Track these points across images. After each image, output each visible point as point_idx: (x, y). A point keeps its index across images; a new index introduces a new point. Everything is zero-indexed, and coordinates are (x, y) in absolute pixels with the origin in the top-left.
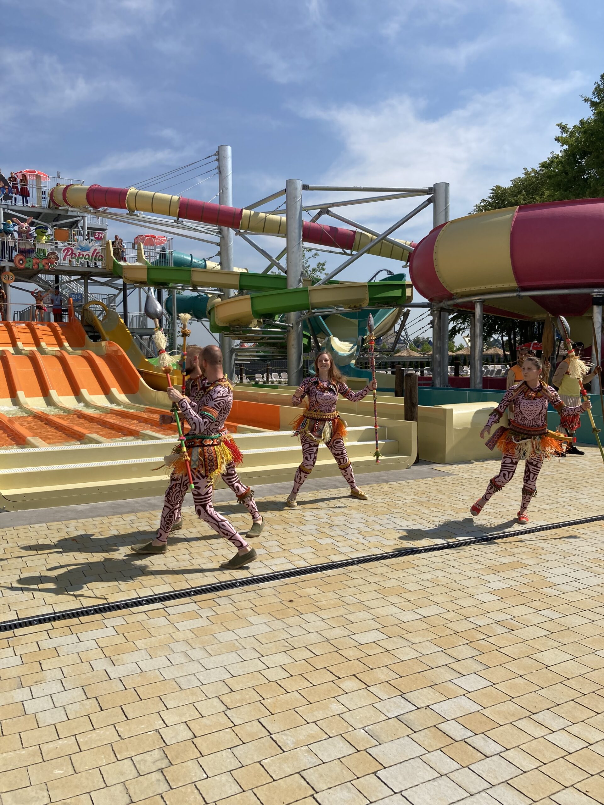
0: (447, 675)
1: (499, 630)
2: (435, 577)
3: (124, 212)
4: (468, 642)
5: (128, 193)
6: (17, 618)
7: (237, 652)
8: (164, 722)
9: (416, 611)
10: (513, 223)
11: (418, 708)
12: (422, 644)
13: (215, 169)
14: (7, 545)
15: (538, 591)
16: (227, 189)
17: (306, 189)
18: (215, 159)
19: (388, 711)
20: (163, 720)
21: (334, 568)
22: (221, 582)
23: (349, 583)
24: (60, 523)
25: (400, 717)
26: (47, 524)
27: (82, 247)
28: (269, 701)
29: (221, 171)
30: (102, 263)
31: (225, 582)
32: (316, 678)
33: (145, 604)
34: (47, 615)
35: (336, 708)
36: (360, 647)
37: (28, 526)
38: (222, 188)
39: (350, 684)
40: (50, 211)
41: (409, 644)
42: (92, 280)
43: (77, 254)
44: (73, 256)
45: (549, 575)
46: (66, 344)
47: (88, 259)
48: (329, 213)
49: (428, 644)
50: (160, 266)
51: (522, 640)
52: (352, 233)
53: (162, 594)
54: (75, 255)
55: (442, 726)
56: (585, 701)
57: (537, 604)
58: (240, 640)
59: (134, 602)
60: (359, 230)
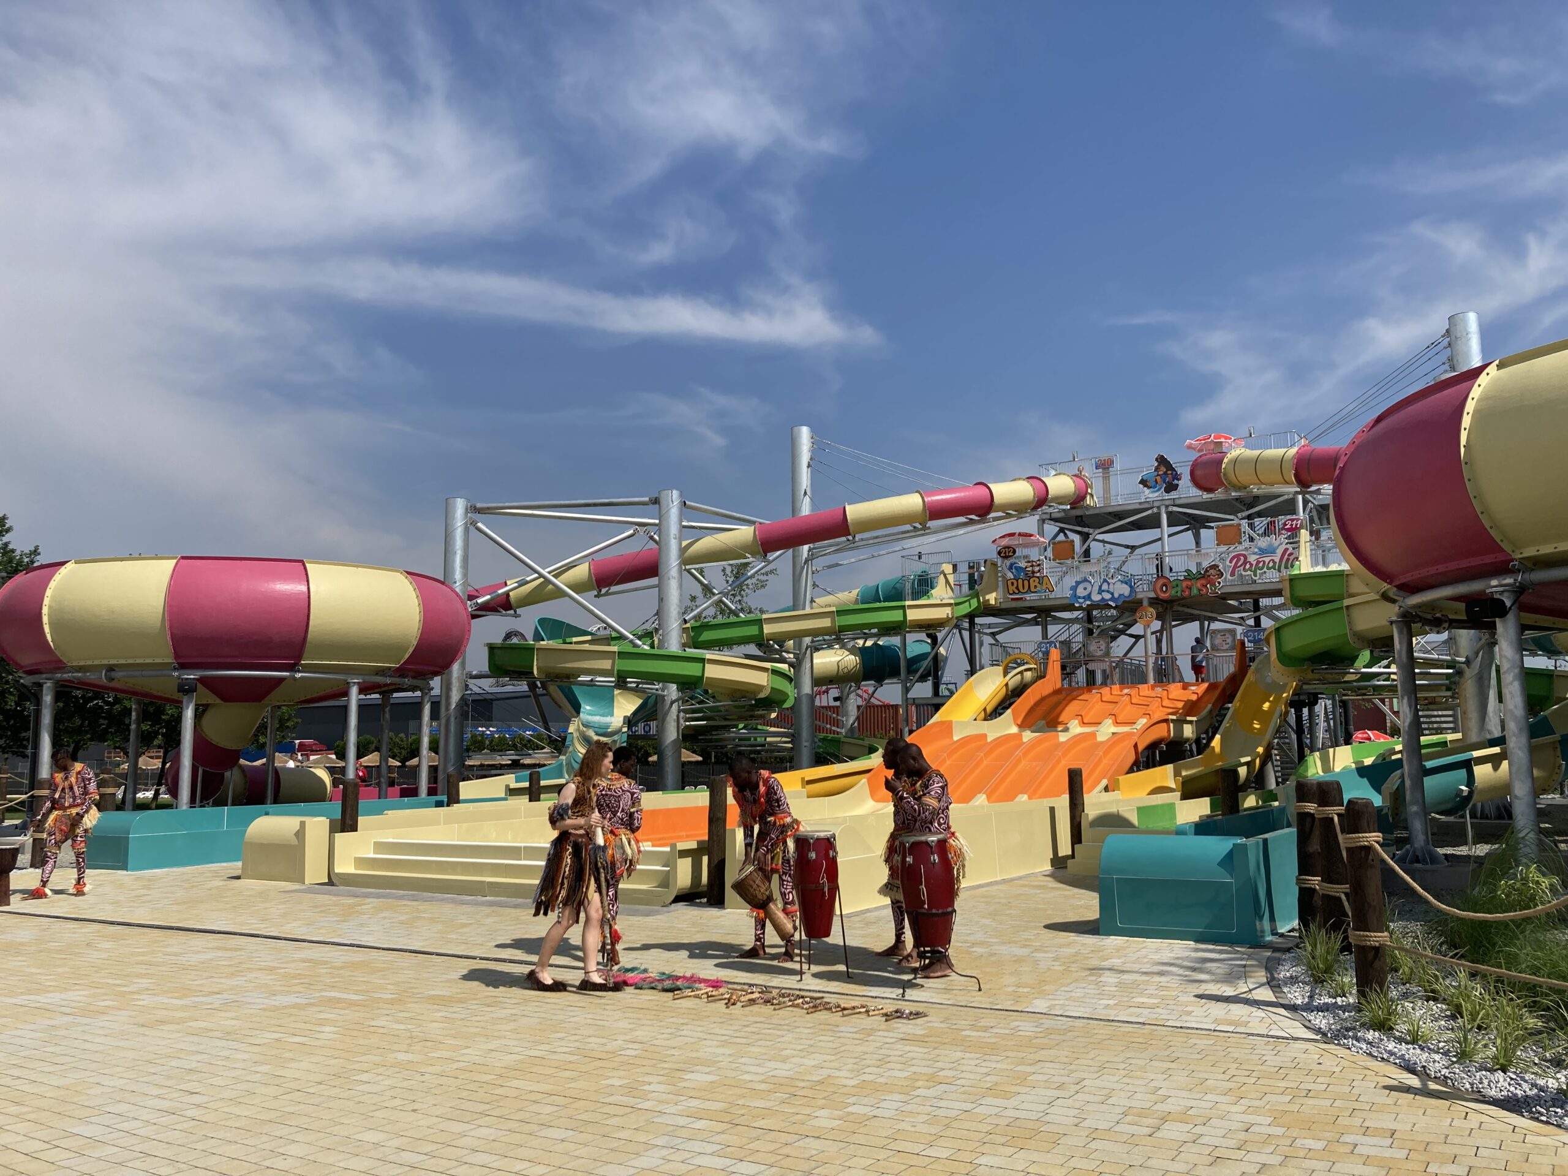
27: (1260, 549)
43: (1254, 563)
44: (1248, 566)
47: (1273, 567)
54: (1251, 565)
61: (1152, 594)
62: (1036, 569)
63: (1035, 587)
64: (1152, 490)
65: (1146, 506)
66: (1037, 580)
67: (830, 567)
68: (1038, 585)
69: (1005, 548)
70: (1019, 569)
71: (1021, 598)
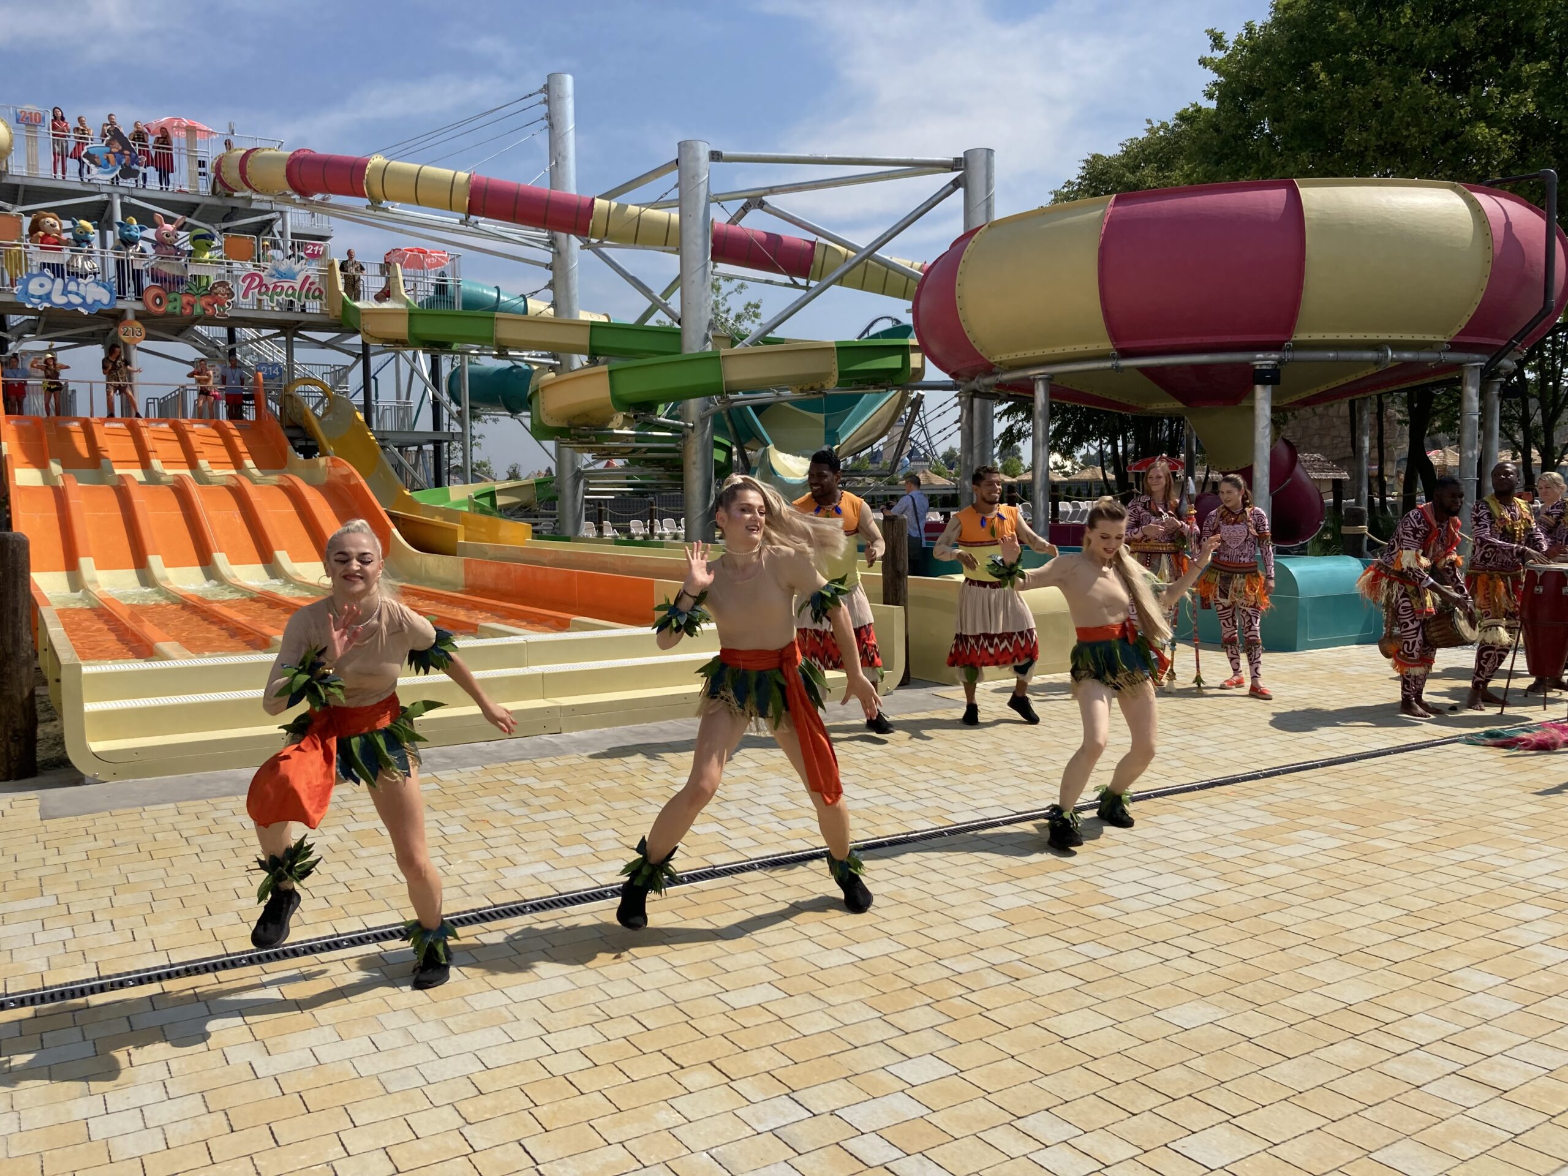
0: (880, 1057)
1: (993, 978)
2: (896, 888)
3: (362, 203)
4: (931, 1001)
5: (369, 166)
6: (95, 975)
7: (503, 1026)
8: (345, 1149)
9: (849, 949)
10: (1104, 227)
11: (815, 1115)
12: (848, 1006)
13: (542, 119)
14: (91, 845)
15: (1081, 911)
16: (565, 158)
17: (718, 160)
18: (542, 100)
19: (759, 1121)
20: (343, 1145)
21: (713, 877)
22: (495, 906)
23: (735, 903)
24: (204, 802)
25: (777, 1132)
26: (180, 804)
28: (545, 1108)
29: (552, 123)
30: (321, 305)
31: (505, 904)
32: (638, 1068)
33: (347, 946)
34: (155, 969)
35: (666, 1117)
36: (731, 1014)
37: (140, 809)
38: (556, 157)
39: (697, 1078)
41: (822, 1006)
42: (301, 336)
45: (1107, 883)
46: (249, 463)
48: (764, 207)
49: (856, 1005)
50: (434, 311)
51: (1029, 996)
52: (810, 246)
53: (381, 928)
55: (850, 1145)
56: (1115, 1095)
57: (1073, 934)
58: (512, 1007)
59: (327, 944)
61: (139, 306)
65: (92, 189)
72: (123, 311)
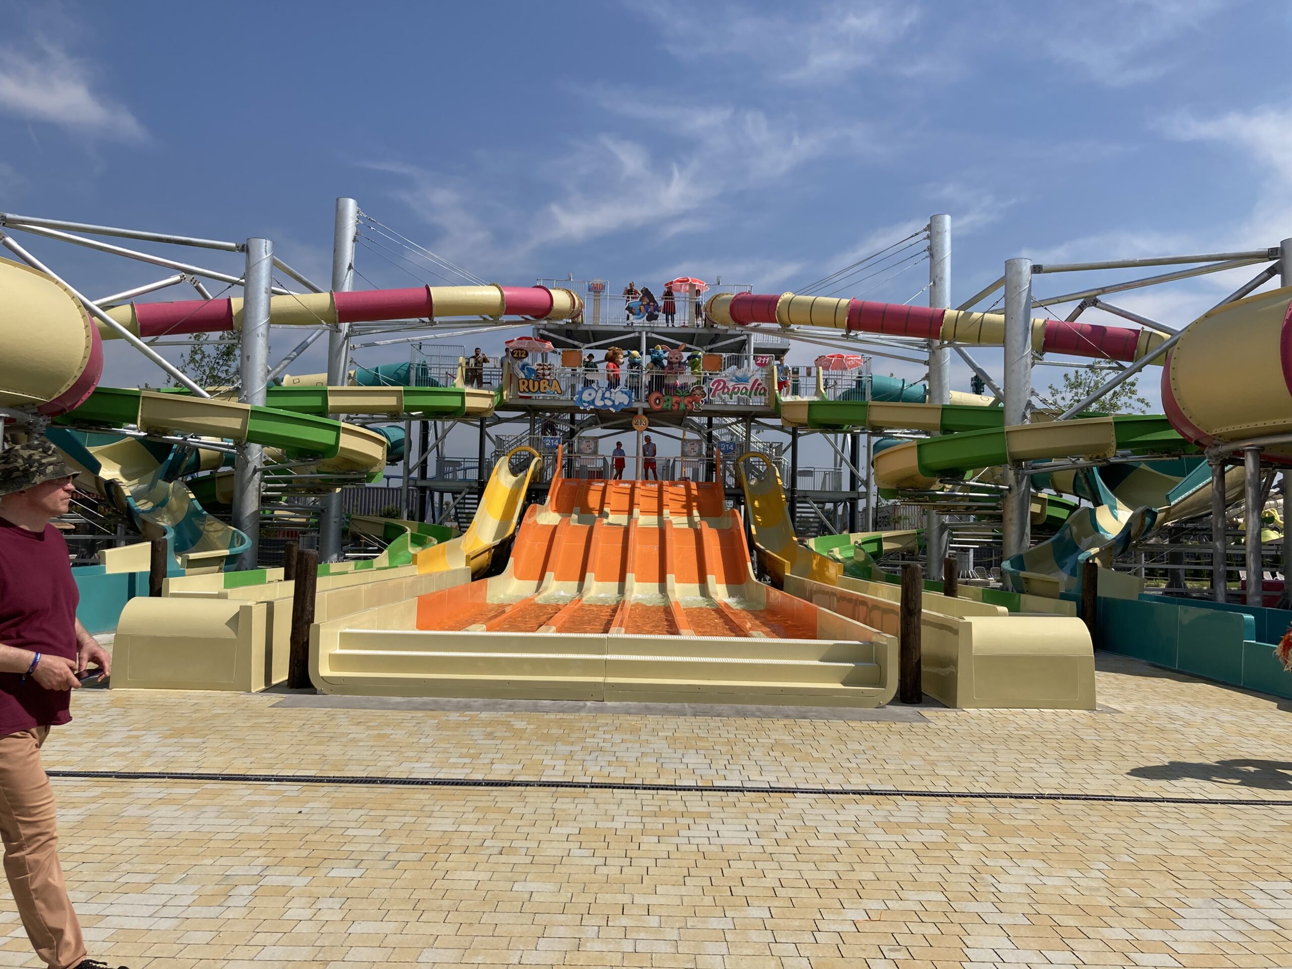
5: (780, 301)
13: (925, 251)
16: (941, 279)
18: (926, 236)
27: (737, 378)
29: (932, 252)
30: (765, 399)
38: (935, 279)
40: (705, 331)
42: (756, 422)
43: (731, 388)
44: (726, 390)
46: (695, 513)
47: (746, 393)
48: (1098, 304)
52: (1133, 334)
54: (729, 390)
60: (1147, 329)
61: (646, 405)
62: (547, 372)
63: (545, 388)
64: (636, 316)
65: (630, 329)
66: (547, 382)
67: (367, 345)
68: (548, 387)
69: (518, 349)
70: (531, 371)
71: (530, 397)
72: (637, 409)
